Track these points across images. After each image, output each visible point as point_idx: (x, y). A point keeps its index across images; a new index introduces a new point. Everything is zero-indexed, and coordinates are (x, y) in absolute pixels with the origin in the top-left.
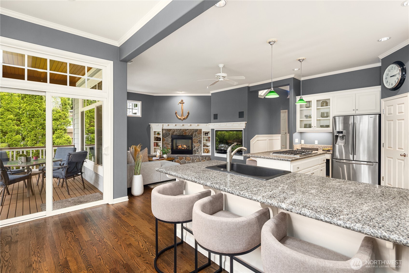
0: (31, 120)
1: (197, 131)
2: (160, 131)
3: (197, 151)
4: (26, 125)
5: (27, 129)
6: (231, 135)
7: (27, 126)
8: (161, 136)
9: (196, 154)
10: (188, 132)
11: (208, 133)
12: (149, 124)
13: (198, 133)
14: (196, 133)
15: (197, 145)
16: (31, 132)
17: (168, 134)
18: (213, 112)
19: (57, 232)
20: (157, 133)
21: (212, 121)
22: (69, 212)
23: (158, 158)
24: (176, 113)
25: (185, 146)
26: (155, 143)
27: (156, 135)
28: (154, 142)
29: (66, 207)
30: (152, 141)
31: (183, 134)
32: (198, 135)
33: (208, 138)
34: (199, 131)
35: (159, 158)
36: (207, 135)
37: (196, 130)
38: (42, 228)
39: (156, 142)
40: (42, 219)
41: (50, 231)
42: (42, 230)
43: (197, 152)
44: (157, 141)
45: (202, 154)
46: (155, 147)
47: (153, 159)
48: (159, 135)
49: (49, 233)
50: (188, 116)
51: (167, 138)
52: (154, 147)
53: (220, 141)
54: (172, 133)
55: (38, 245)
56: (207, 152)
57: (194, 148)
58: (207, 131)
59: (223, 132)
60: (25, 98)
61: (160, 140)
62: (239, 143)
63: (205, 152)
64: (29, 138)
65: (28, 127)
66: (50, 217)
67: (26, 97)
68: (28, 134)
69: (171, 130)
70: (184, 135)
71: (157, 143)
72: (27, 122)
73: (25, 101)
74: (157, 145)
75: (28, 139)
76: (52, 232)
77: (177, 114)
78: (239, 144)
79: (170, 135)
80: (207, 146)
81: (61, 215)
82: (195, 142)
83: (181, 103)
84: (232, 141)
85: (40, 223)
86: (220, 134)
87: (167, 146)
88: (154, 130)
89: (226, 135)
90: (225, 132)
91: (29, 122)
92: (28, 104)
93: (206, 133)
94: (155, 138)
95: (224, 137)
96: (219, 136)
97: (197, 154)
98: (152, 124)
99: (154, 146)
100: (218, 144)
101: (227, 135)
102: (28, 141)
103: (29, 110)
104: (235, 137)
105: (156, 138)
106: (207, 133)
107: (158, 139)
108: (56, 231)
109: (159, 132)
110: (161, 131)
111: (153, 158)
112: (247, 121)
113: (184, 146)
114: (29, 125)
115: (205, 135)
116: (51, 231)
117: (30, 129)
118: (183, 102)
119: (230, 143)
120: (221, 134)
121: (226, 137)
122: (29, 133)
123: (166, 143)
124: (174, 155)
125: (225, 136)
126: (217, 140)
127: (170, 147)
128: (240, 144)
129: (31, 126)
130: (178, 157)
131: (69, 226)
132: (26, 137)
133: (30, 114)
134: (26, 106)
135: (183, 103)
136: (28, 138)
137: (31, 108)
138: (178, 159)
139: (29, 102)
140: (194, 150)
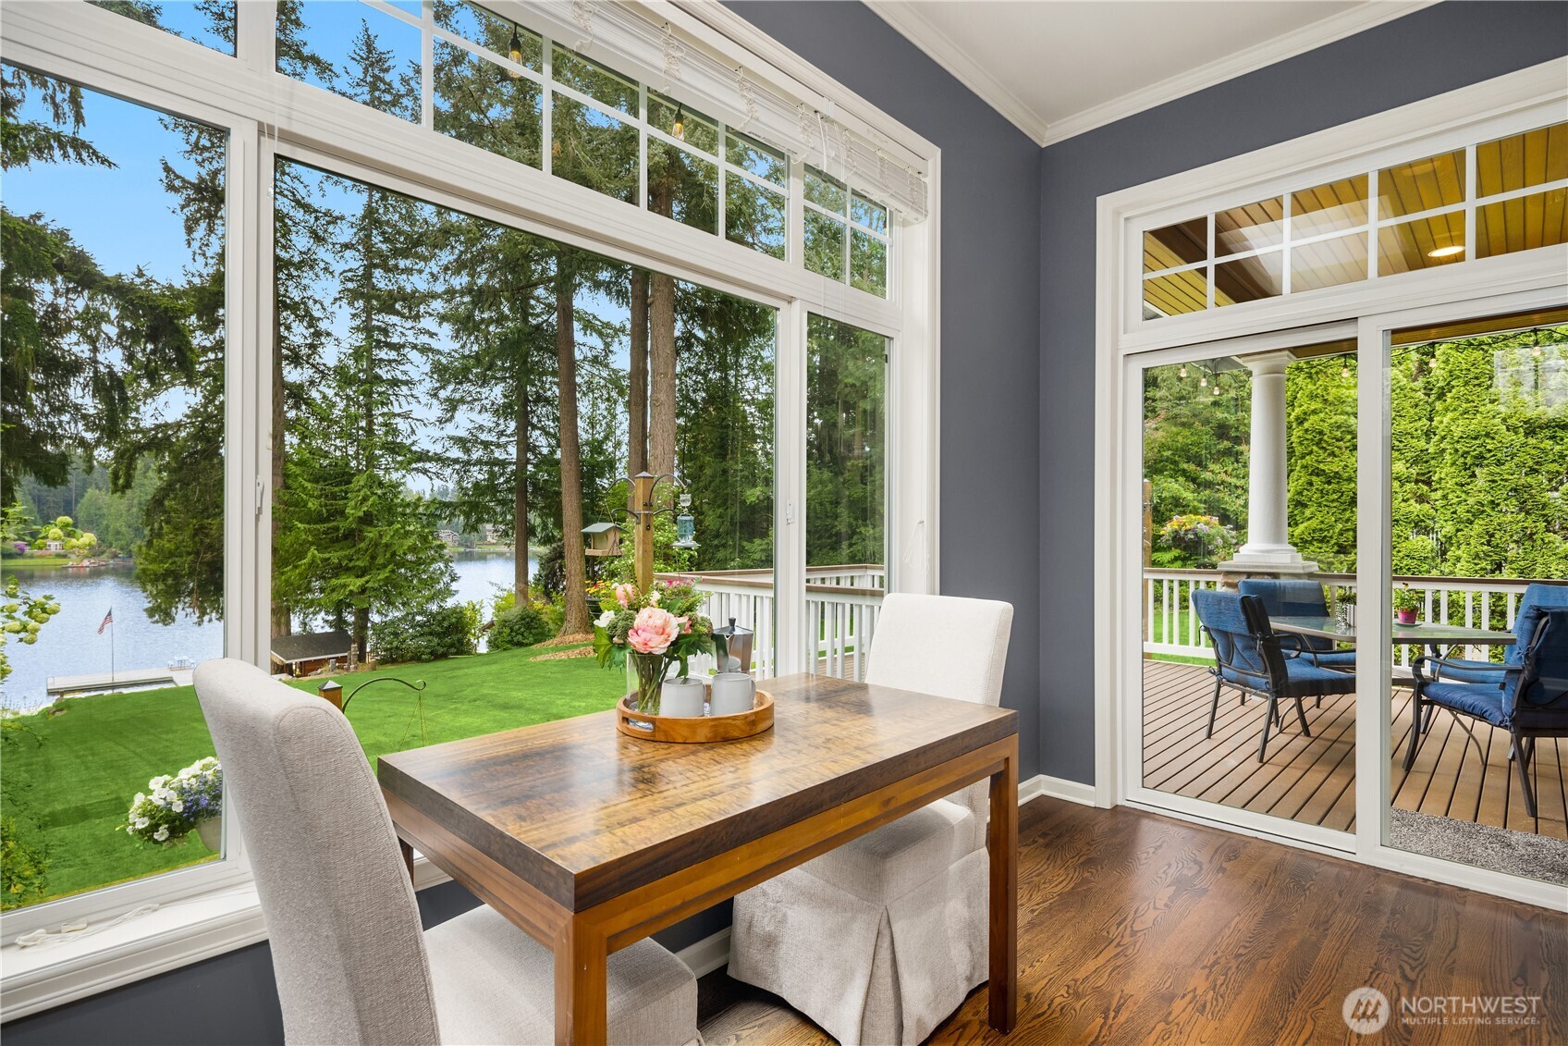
0: (1470, 477)
4: (1450, 496)
5: (1455, 513)
7: (1456, 500)
16: (1471, 523)
19: (1345, 941)
22: (1468, 890)
29: (1469, 862)
38: (1307, 892)
40: (1335, 861)
41: (1327, 922)
42: (1302, 898)
49: (1317, 928)
55: (1247, 945)
60: (1450, 392)
64: (1463, 547)
65: (1459, 503)
66: (1369, 867)
67: (1453, 387)
68: (1458, 530)
72: (1456, 484)
73: (1449, 400)
75: (1459, 553)
76: (1330, 931)
81: (1421, 882)
85: (1316, 874)
91: (1462, 485)
92: (1461, 415)
102: (1458, 559)
103: (1462, 437)
108: (1348, 936)
114: (1464, 496)
116: (1330, 922)
117: (1468, 512)
122: (1462, 530)
129: (1471, 501)
131: (1415, 948)
132: (1452, 545)
133: (1468, 453)
134: (1453, 420)
136: (1459, 548)
137: (1472, 427)
139: (1464, 405)
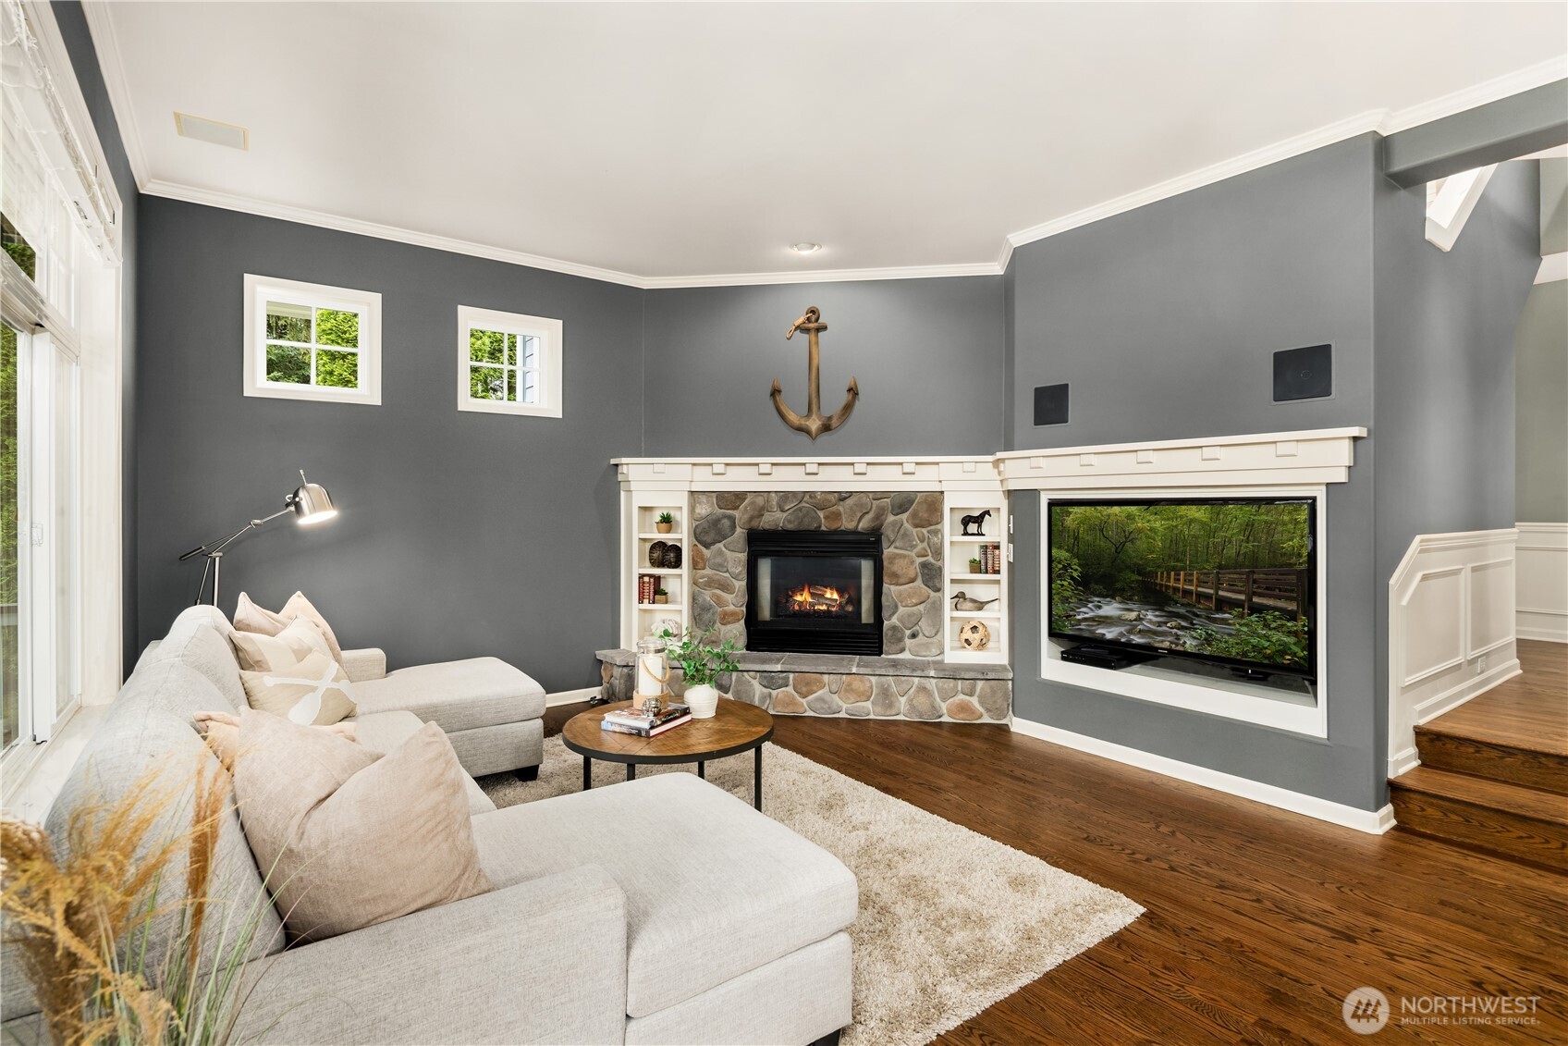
1: (912, 502)
2: (676, 502)
3: (908, 633)
6: (1195, 529)
8: (682, 536)
9: (902, 650)
10: (852, 512)
11: (982, 516)
12: (613, 461)
13: (915, 515)
14: (904, 516)
15: (910, 596)
17: (726, 522)
18: (1032, 374)
20: (658, 519)
21: (1018, 437)
23: (644, 724)
24: (775, 392)
25: (836, 596)
26: (646, 579)
27: (651, 532)
28: (641, 576)
30: (633, 565)
31: (820, 527)
32: (915, 531)
33: (985, 553)
34: (926, 508)
35: (646, 725)
36: (973, 528)
37: (903, 502)
39: (650, 576)
43: (908, 642)
44: (661, 564)
45: (942, 653)
46: (646, 605)
47: (604, 725)
48: (668, 532)
50: (848, 408)
51: (720, 553)
52: (642, 606)
53: (1083, 575)
54: (751, 519)
56: (975, 643)
57: (894, 613)
58: (976, 504)
59: (1116, 509)
61: (677, 564)
62: (1281, 604)
63: (967, 640)
69: (739, 496)
70: (823, 528)
71: (657, 579)
74: (654, 590)
77: (781, 399)
78: (1275, 609)
79: (739, 530)
80: (974, 601)
82: (895, 575)
83: (807, 331)
84: (1201, 583)
86: (1092, 528)
87: (719, 601)
88: (639, 499)
89: (1140, 531)
90: (1133, 509)
93: (967, 521)
94: (648, 546)
95: (1120, 548)
96: (1076, 538)
97: (906, 656)
98: (624, 460)
99: (641, 601)
100: (1067, 594)
101: (1151, 529)
104: (1230, 551)
105: (653, 548)
106: (972, 521)
107: (666, 555)
109: (672, 513)
110: (684, 501)
111: (609, 717)
112: (1372, 423)
113: (828, 595)
115: (966, 534)
118: (817, 320)
119: (1187, 593)
120: (1102, 528)
121: (1142, 544)
123: (710, 583)
124: (764, 662)
125: (1129, 537)
126: (1065, 568)
127: (735, 601)
128: (1292, 606)
130: (791, 676)
135: (818, 330)
138: (790, 689)
140: (894, 628)
